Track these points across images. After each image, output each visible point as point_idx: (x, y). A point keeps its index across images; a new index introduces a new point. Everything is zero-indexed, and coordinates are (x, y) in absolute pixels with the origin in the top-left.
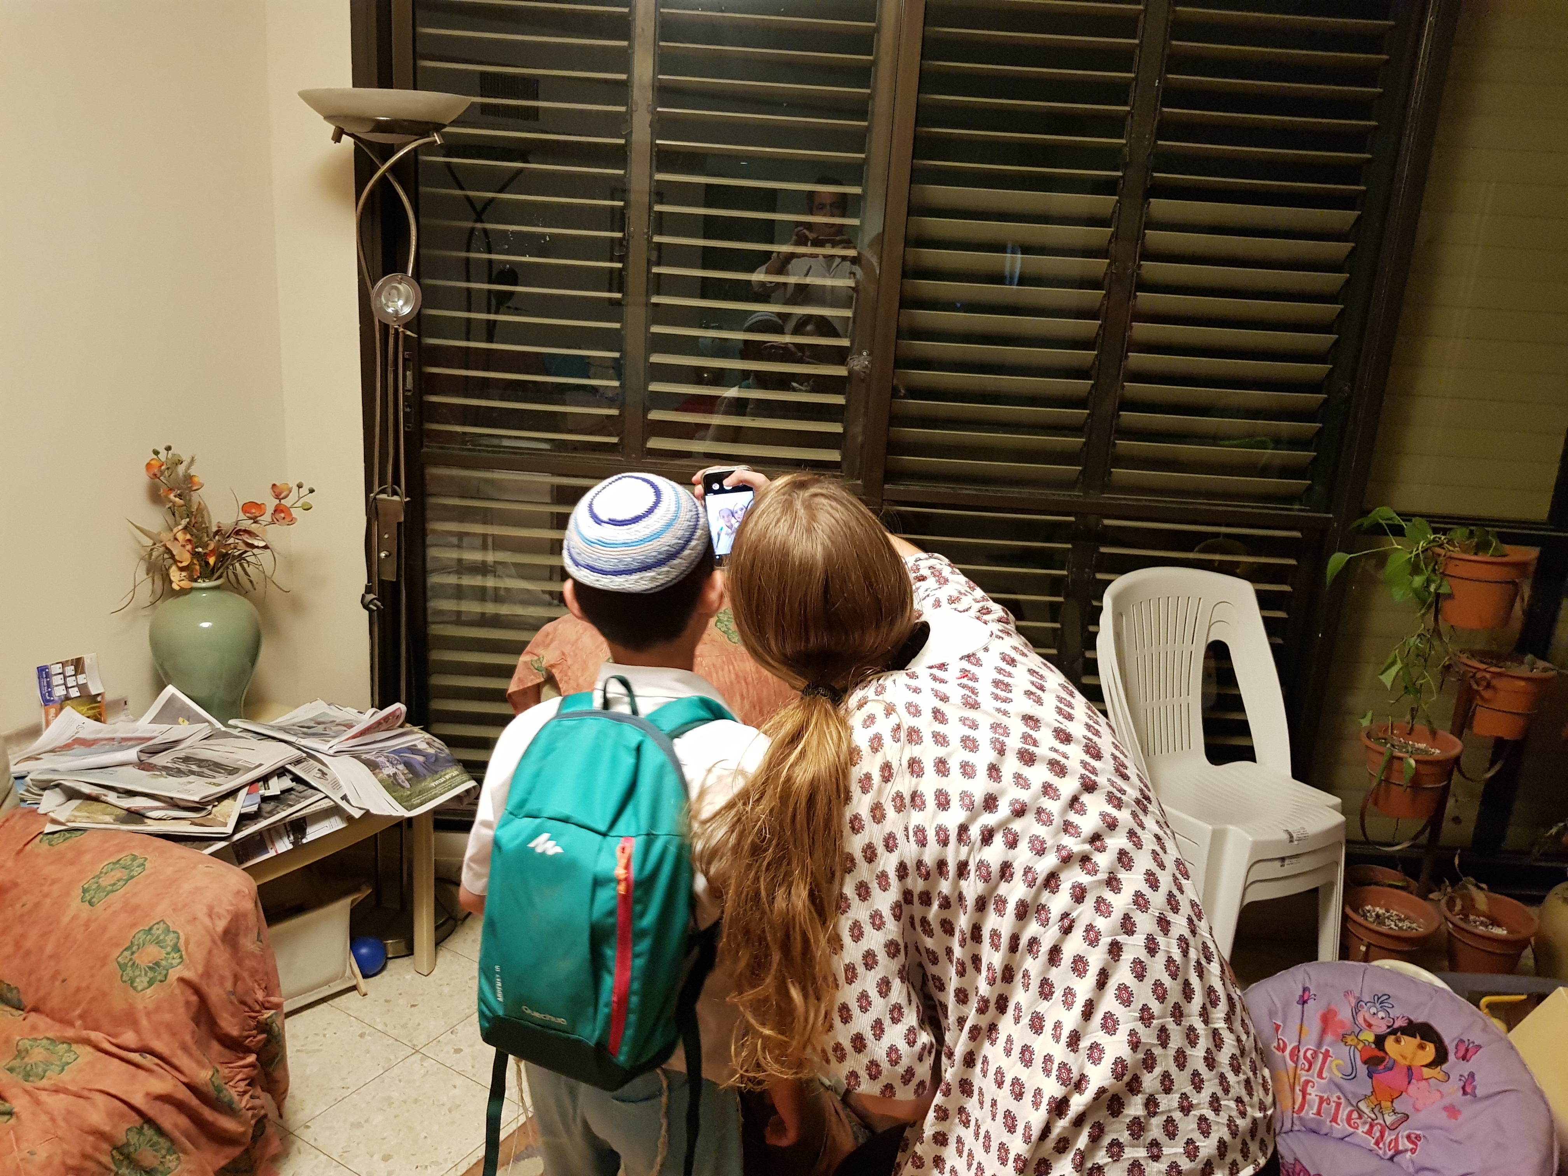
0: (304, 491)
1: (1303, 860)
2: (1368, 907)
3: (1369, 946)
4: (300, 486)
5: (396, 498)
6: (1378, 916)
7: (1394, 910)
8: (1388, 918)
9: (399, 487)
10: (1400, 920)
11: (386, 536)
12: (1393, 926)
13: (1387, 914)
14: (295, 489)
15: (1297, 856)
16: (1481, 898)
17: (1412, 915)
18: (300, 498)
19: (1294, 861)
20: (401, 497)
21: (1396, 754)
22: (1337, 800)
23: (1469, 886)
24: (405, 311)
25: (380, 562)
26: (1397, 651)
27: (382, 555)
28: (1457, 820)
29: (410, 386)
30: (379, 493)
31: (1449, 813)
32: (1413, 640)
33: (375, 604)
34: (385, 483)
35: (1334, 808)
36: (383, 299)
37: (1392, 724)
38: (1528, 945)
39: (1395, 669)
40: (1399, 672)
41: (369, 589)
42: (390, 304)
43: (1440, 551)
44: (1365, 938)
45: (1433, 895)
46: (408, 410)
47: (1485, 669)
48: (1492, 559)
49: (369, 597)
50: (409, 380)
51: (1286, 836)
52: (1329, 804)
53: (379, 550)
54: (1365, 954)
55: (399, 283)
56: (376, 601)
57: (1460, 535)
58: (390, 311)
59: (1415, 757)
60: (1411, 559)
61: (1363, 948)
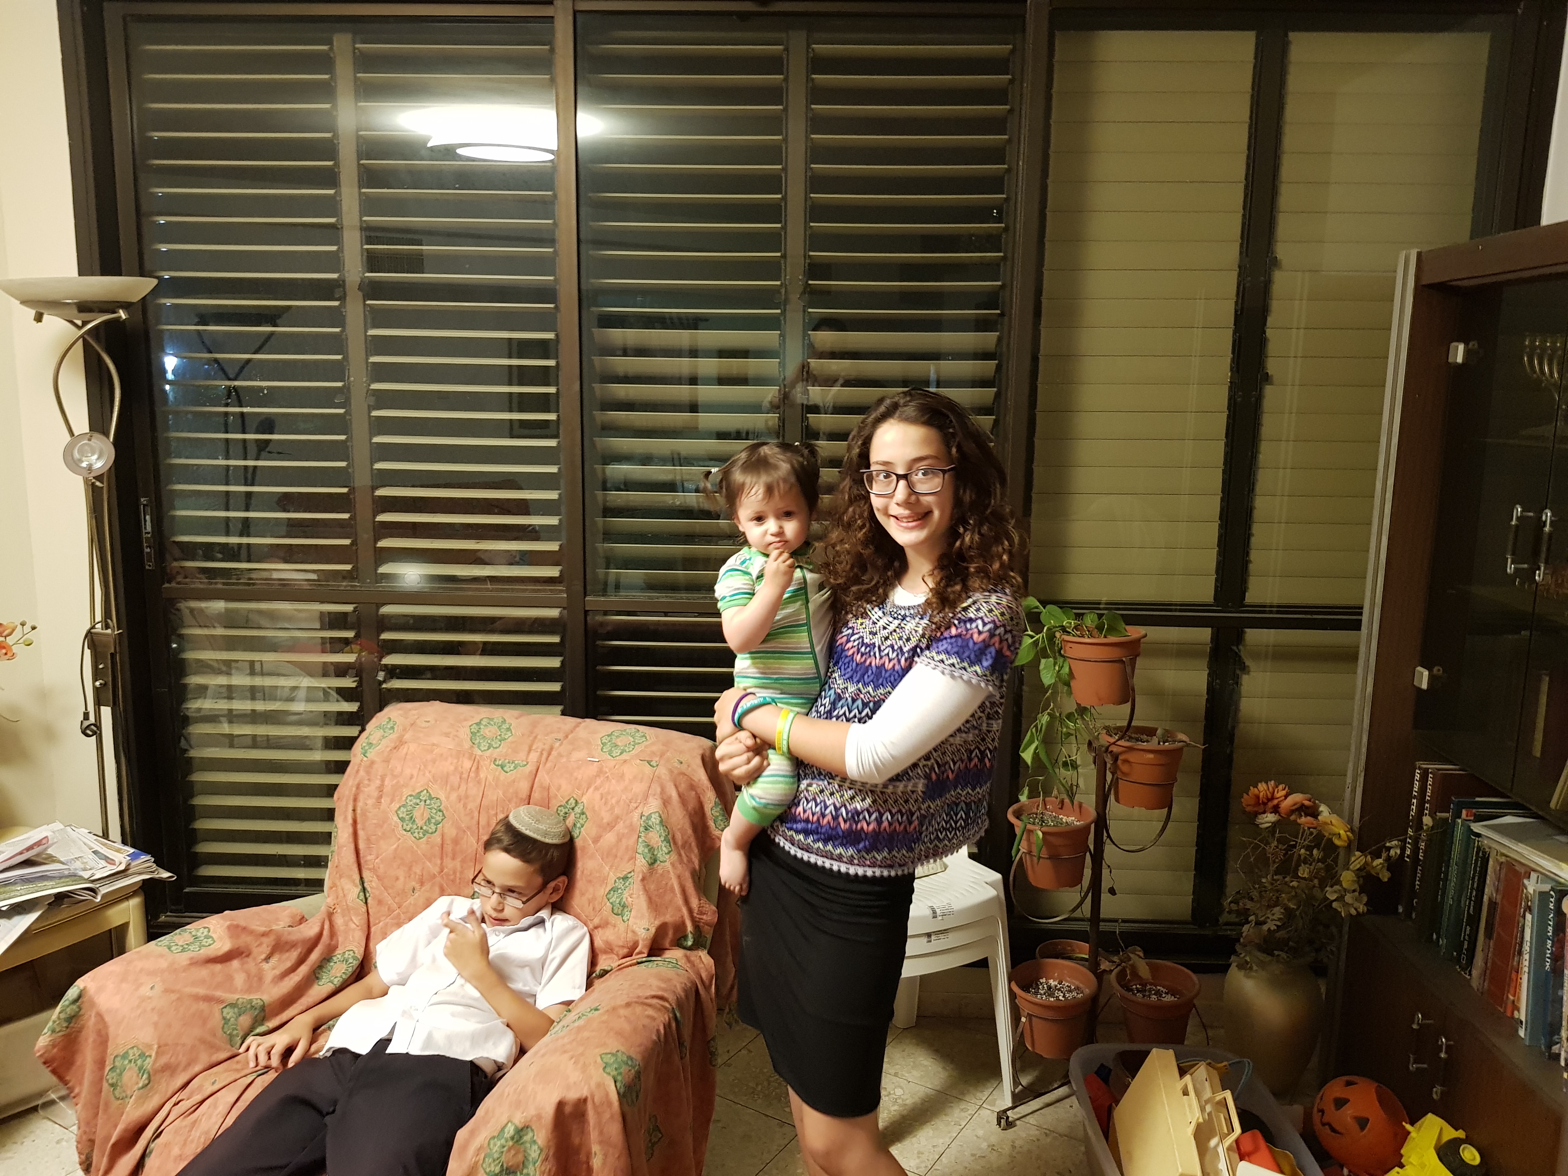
0: (27, 628)
1: (952, 935)
2: (1044, 980)
3: (1029, 1016)
4: (23, 624)
5: (109, 631)
6: (1050, 988)
7: (1067, 981)
8: (1059, 990)
9: (112, 620)
10: (1070, 991)
11: (101, 666)
12: (1061, 998)
13: (1059, 986)
14: (19, 627)
15: (948, 930)
16: (1143, 968)
17: (1081, 985)
18: (24, 635)
19: (941, 936)
20: (113, 631)
21: (1029, 827)
22: (998, 876)
23: (1132, 955)
24: (99, 465)
25: (96, 690)
26: (1034, 730)
27: (97, 683)
28: (1112, 891)
29: (149, 529)
30: (93, 627)
31: (1105, 885)
32: (1044, 719)
33: (92, 730)
34: (98, 618)
35: (992, 885)
36: (76, 455)
37: (1044, 800)
38: (1191, 1010)
39: (1033, 747)
40: (1036, 748)
41: (86, 716)
42: (84, 459)
43: (1058, 635)
44: (1026, 1009)
45: (1105, 965)
46: (148, 550)
47: (1114, 743)
48: (1102, 640)
49: (86, 723)
50: (149, 524)
51: (929, 912)
52: (989, 880)
53: (95, 680)
54: (1027, 1025)
55: (89, 440)
56: (92, 727)
57: (1090, 620)
58: (84, 465)
59: (1044, 829)
60: (1036, 643)
61: (1023, 1019)
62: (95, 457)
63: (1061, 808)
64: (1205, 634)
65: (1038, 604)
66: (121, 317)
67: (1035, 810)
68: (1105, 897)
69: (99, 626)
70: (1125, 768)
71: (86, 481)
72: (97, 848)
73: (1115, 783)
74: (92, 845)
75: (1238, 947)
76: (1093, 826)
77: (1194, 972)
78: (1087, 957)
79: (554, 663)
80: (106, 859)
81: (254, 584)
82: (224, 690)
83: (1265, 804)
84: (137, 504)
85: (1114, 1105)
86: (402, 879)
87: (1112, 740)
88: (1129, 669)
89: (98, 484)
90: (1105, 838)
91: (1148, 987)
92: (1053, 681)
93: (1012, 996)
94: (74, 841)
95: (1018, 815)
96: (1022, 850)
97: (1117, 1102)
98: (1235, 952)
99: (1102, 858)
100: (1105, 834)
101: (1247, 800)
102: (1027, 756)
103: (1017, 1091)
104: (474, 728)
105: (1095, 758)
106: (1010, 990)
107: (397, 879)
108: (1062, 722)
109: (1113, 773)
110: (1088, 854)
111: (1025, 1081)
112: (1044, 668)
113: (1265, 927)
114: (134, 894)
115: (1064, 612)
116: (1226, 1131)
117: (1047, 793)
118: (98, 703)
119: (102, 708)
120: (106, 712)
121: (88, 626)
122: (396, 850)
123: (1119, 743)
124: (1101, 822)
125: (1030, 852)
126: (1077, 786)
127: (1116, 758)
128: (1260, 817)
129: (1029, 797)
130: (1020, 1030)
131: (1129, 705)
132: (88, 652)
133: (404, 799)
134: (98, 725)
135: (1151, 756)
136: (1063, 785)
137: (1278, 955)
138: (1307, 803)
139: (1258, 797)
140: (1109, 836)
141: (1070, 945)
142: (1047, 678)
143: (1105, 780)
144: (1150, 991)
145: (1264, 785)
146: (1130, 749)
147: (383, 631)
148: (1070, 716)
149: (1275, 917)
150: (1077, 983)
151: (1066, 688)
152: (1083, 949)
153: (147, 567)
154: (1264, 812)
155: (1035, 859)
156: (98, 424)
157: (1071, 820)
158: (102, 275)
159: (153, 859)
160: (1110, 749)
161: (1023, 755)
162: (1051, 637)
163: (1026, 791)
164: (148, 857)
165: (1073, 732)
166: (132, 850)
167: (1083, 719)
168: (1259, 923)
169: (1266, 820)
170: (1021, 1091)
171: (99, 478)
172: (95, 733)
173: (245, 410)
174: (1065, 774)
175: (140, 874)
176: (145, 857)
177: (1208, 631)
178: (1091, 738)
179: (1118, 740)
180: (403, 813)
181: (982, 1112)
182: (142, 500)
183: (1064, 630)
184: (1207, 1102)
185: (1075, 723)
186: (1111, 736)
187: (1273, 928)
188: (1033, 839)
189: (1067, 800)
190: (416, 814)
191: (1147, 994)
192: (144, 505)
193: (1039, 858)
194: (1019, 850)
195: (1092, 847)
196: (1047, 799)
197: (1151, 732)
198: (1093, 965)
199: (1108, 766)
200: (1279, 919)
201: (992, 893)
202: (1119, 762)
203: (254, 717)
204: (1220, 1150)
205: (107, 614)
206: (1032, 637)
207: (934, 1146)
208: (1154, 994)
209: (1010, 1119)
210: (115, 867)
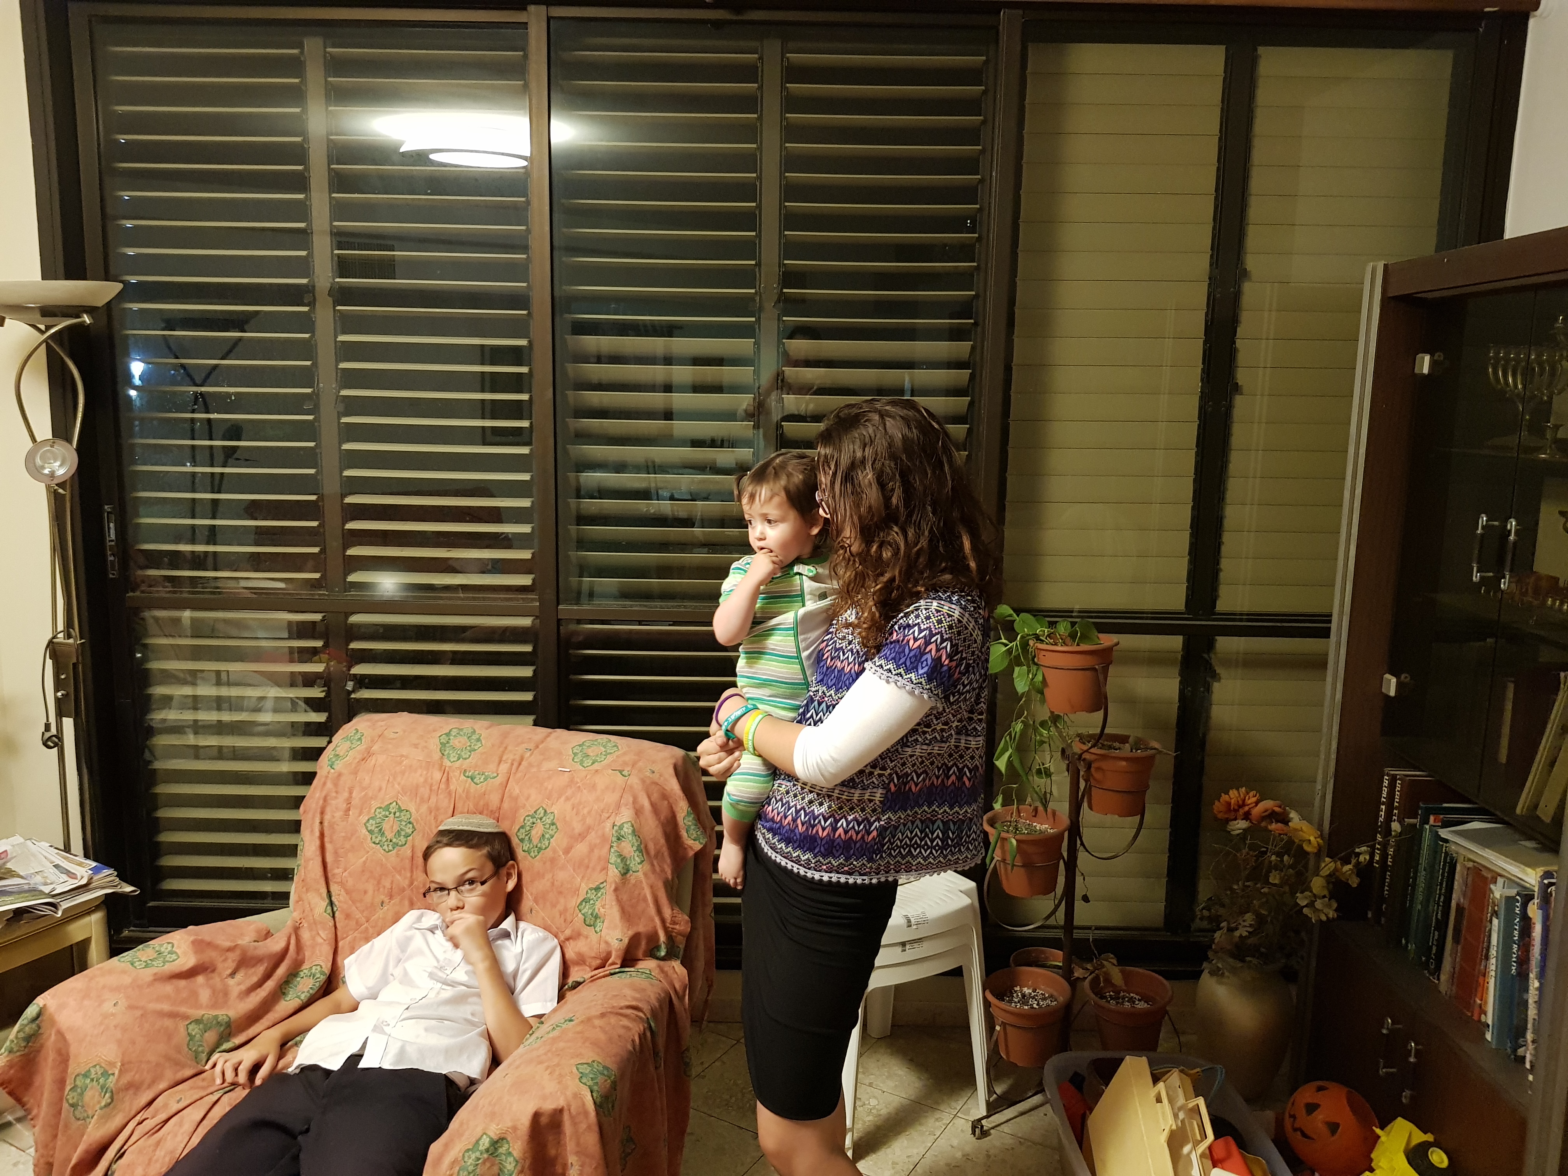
1: (925, 944)
2: (1018, 988)
3: (1004, 1025)
5: (71, 641)
6: (1024, 996)
7: (1041, 989)
8: (1033, 998)
9: (74, 629)
10: (1044, 999)
11: (63, 677)
12: (1035, 1006)
13: (1033, 994)
15: (919, 940)
16: (1116, 974)
17: (1055, 994)
19: (916, 945)
20: (75, 640)
21: (1003, 835)
22: (972, 884)
23: (1105, 962)
24: (61, 472)
25: (58, 701)
26: (1008, 738)
27: (59, 694)
28: (1086, 899)
29: (113, 537)
30: (54, 637)
31: (1079, 892)
32: (1018, 727)
33: (53, 741)
34: (60, 627)
35: (966, 893)
36: (38, 461)
37: (1018, 808)
38: (1163, 1018)
39: (1007, 754)
40: (1010, 757)
41: (47, 727)
42: (46, 465)
43: (1031, 643)
44: (999, 1017)
45: (1078, 973)
46: (112, 558)
47: (1087, 751)
48: (1075, 648)
49: (47, 735)
50: (112, 532)
51: (903, 921)
52: (962, 889)
53: (56, 690)
54: (1002, 1034)
55: (52, 446)
56: (54, 738)
57: (1063, 628)
58: (46, 471)
59: (1018, 837)
60: (1009, 651)
61: (998, 1028)
62: (58, 463)
63: (1035, 816)
64: (1176, 642)
65: (1012, 612)
66: (85, 322)
67: (1008, 818)
68: (1079, 904)
69: (61, 635)
70: (1097, 775)
71: (48, 487)
72: (57, 862)
73: (1088, 790)
74: (53, 859)
75: (1210, 954)
76: (1066, 834)
77: (1167, 978)
78: (1061, 964)
79: (527, 672)
80: (68, 873)
81: (220, 593)
82: (190, 700)
83: (1236, 811)
84: (101, 511)
85: (1088, 1112)
86: (370, 893)
87: (1085, 748)
88: (1101, 677)
89: (61, 491)
90: (1078, 845)
91: (1122, 994)
92: (1027, 689)
93: (987, 1004)
94: (34, 855)
95: (992, 822)
96: (996, 858)
97: (1091, 1110)
98: (1206, 958)
99: (1075, 866)
100: (1079, 842)
101: (1218, 806)
102: (1001, 764)
103: (991, 1099)
104: (444, 739)
105: (1068, 765)
106: (985, 998)
107: (365, 892)
108: (1035, 730)
109: (1086, 781)
110: (1061, 862)
111: (999, 1089)
112: (1017, 677)
113: (1237, 934)
114: (97, 908)
115: (1037, 620)
116: (1199, 1138)
117: (1021, 801)
118: (60, 714)
119: (64, 719)
120: (68, 724)
121: (51, 636)
122: (365, 862)
123: (1092, 750)
124: (1074, 830)
125: (1004, 860)
126: (1051, 793)
127: (1089, 767)
128: (1231, 823)
129: (1003, 805)
130: (994, 1038)
131: (1102, 712)
132: (49, 663)
133: (373, 811)
134: (59, 737)
135: (1124, 763)
136: (1037, 793)
137: (1251, 961)
138: (1277, 809)
139: (1229, 804)
140: (1082, 844)
141: (1043, 952)
142: (1021, 686)
143: (1079, 787)
144: (1123, 998)
145: (1235, 792)
146: (1104, 757)
147: (351, 640)
148: (1043, 724)
149: (1245, 924)
150: (1051, 991)
151: (1039, 695)
152: (1057, 957)
153: (111, 576)
154: (1235, 819)
155: (1009, 867)
156: (61, 431)
157: (1044, 827)
158: (66, 279)
159: (116, 873)
160: (1083, 757)
161: (997, 763)
162: (1025, 645)
163: (1000, 799)
164: (111, 871)
165: (1047, 740)
166: (94, 864)
167: (1057, 727)
168: (1231, 930)
169: (1239, 826)
170: (996, 1100)
171: (61, 485)
172: (56, 745)
173: (212, 416)
174: (1039, 782)
175: (103, 888)
176: (107, 871)
177: (1180, 639)
178: (1064, 746)
179: (1090, 748)
180: (372, 825)
181: (955, 1121)
182: (106, 507)
183: (1037, 638)
184: (1180, 1109)
185: (1049, 730)
186: (1084, 744)
187: (1245, 934)
188: (1007, 847)
189: (1041, 808)
190: (386, 826)
191: (1121, 1001)
192: (108, 513)
193: (1013, 865)
194: (993, 858)
195: (1065, 855)
196: (1021, 807)
197: (1124, 739)
198: (1067, 973)
199: (1082, 773)
200: (1251, 926)
201: (966, 901)
202: (1093, 770)
203: (220, 728)
204: (1194, 1157)
205: (69, 624)
206: (1006, 645)
207: (908, 1157)
208: (1128, 1001)
209: (985, 1128)
210: (76, 881)
